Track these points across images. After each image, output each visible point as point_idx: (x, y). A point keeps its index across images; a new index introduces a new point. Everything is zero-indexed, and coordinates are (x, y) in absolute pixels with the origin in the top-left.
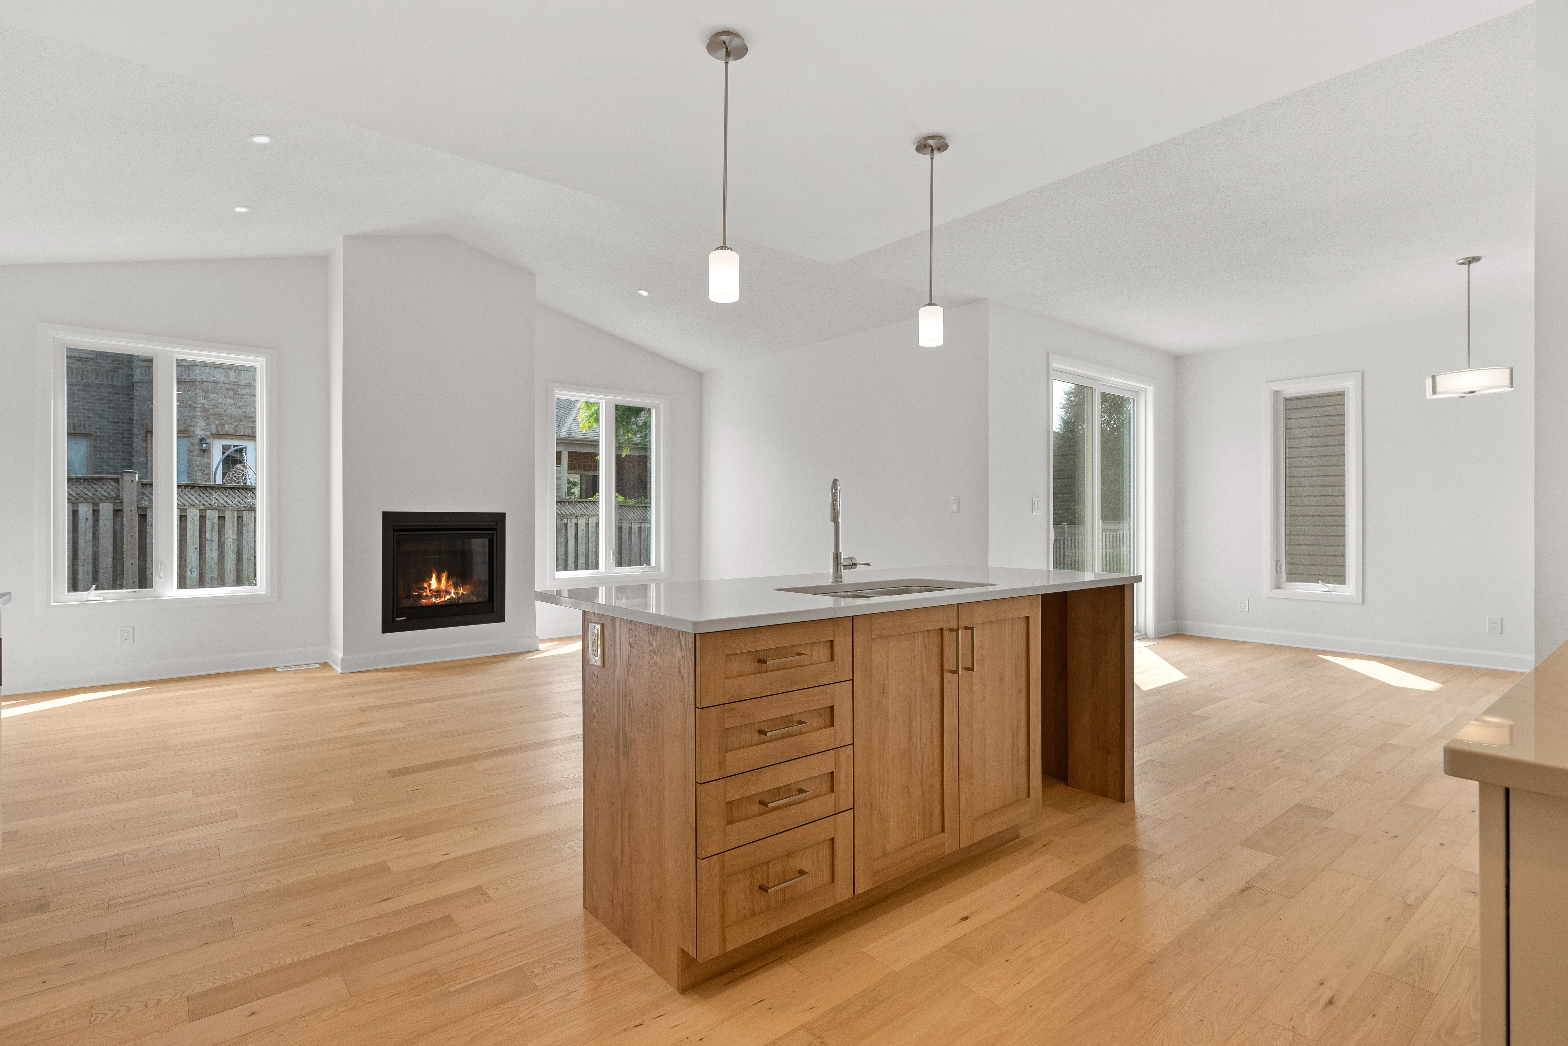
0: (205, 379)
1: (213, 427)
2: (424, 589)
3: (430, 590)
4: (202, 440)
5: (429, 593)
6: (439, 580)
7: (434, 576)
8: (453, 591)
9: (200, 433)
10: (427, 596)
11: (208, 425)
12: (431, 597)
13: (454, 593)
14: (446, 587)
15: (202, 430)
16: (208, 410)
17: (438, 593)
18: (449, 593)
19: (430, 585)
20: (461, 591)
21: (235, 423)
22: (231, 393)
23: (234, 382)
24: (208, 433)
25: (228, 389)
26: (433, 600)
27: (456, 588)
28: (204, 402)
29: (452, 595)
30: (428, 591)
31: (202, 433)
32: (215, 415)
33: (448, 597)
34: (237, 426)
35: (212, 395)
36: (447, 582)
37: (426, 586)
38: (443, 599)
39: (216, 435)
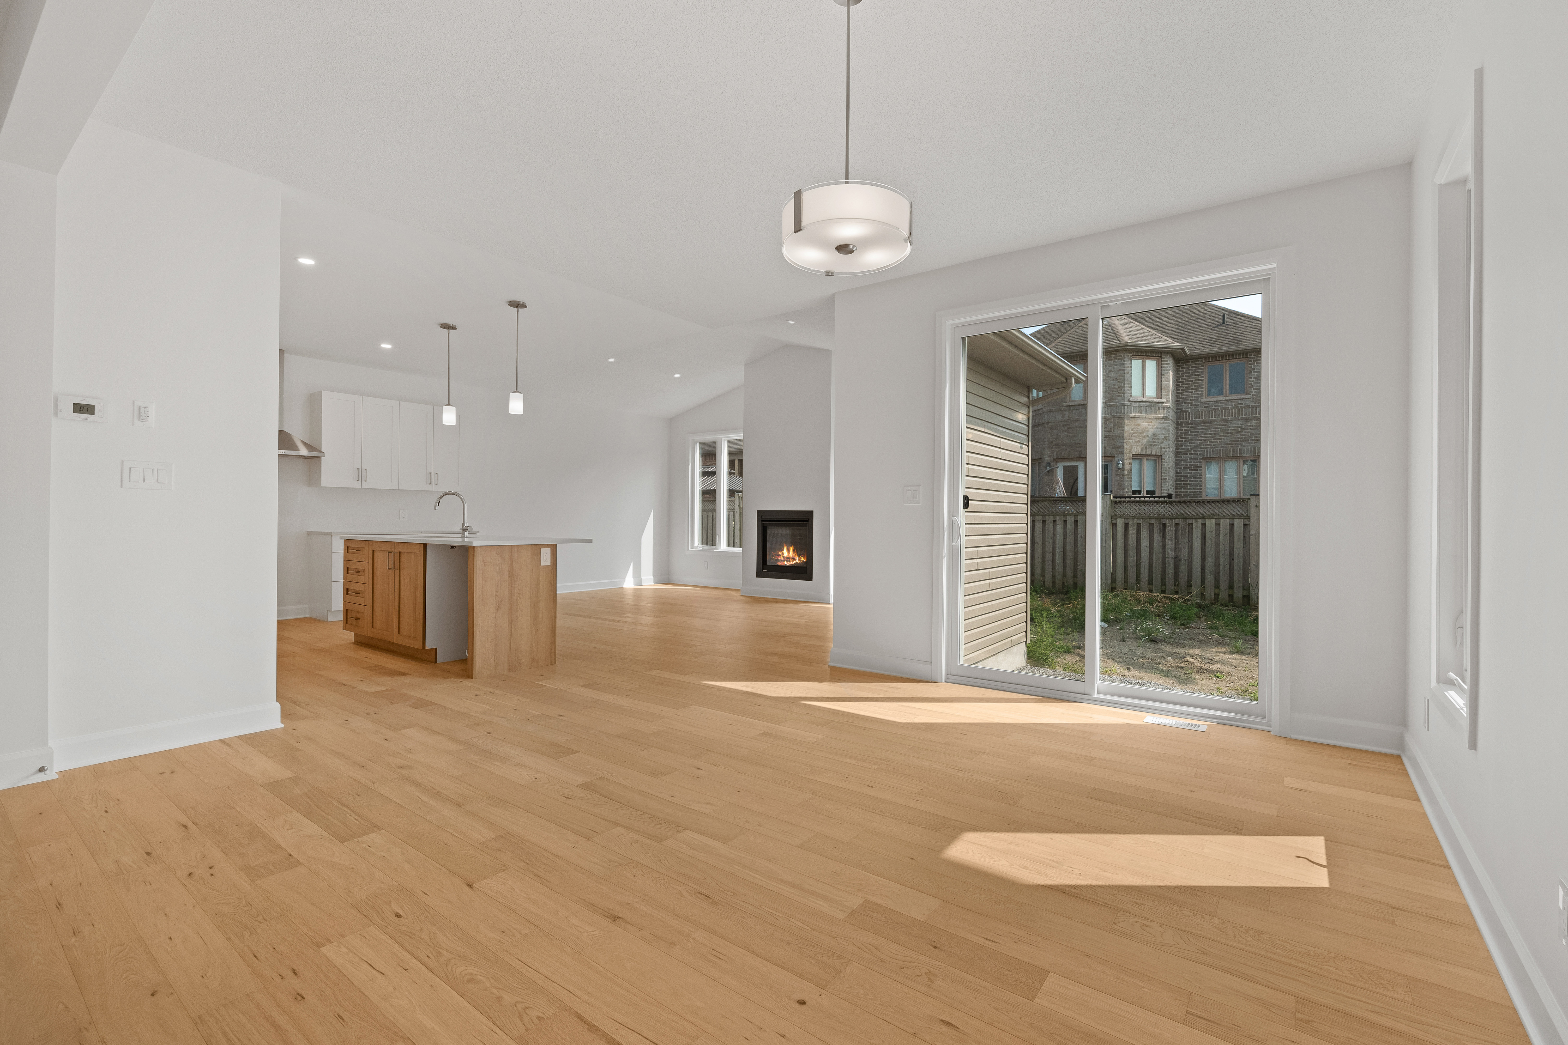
0: (1050, 421)
1: (1055, 454)
2: (779, 556)
3: (783, 557)
4: (1049, 464)
5: (782, 559)
6: (788, 551)
7: (785, 548)
8: (797, 559)
9: (1047, 459)
10: (781, 560)
11: (1052, 453)
12: (784, 561)
13: (798, 560)
14: (793, 556)
15: (1048, 457)
16: (1052, 442)
17: (788, 559)
18: (795, 560)
19: (783, 554)
20: (803, 559)
21: (1068, 449)
22: (1066, 428)
23: (1068, 419)
24: (1052, 459)
25: (1064, 425)
26: (785, 563)
27: (799, 556)
28: (1049, 436)
29: (797, 561)
30: (782, 557)
31: (1048, 459)
32: (1056, 445)
33: (794, 562)
34: (1070, 452)
35: (1054, 431)
36: (794, 553)
37: (780, 554)
38: (791, 563)
39: (1057, 460)
